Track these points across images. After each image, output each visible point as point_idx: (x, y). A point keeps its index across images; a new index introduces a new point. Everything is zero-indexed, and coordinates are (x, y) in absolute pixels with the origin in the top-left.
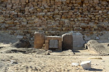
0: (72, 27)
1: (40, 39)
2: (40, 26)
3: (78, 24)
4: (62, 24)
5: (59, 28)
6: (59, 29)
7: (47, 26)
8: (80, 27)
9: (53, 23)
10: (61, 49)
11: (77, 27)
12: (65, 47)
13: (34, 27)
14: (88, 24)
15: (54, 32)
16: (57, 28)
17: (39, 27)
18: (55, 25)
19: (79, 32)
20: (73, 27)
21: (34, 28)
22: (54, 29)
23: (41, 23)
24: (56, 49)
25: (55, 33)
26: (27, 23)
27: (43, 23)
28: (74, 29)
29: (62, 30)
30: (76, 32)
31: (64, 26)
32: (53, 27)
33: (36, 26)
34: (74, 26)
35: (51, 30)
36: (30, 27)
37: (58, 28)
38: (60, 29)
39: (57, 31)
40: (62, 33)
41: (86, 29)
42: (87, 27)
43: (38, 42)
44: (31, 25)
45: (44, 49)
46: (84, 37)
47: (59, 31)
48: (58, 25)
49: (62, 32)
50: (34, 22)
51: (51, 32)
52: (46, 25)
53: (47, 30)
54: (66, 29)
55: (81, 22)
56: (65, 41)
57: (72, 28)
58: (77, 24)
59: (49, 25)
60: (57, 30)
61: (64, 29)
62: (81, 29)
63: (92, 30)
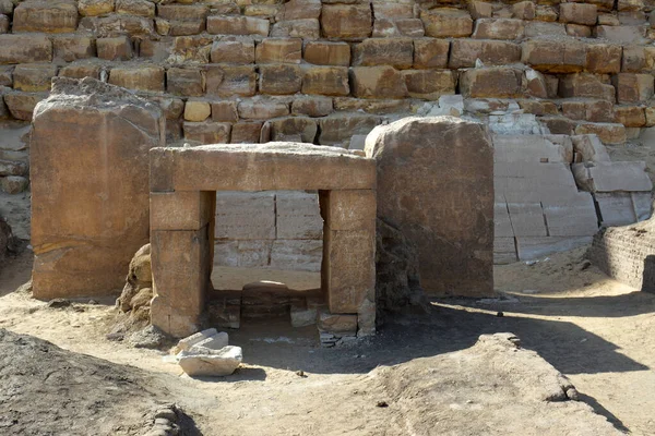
0: (443, 59)
1: (104, 175)
2: (136, 48)
3: (503, 36)
4: (346, 28)
5: (325, 69)
6: (317, 78)
7: (202, 51)
8: (518, 57)
9: (263, 26)
10: (366, 308)
11: (490, 56)
12: (412, 282)
13: (78, 57)
14: (593, 29)
15: (267, 107)
16: (299, 65)
17: (125, 59)
18: (284, 43)
19: (513, 105)
20: (456, 56)
21: (74, 66)
22: (271, 76)
23: (145, 25)
24: (303, 299)
25: (279, 114)
26: (10, 16)
27: (162, 23)
28: (472, 75)
29: (354, 89)
30: (494, 107)
31: (370, 51)
32: (266, 60)
33: (94, 51)
34: (468, 47)
35: (246, 86)
36: (39, 55)
37: (313, 70)
38: (330, 77)
39: (299, 100)
40: (349, 117)
41: (575, 81)
42: (592, 62)
43: (79, 218)
44: (41, 40)
45: (143, 319)
46: (576, 158)
47: (324, 103)
48: (313, 41)
49: (351, 108)
50: (80, 16)
51: (247, 105)
52: (195, 44)
53: (204, 91)
54: (387, 75)
55: (530, 17)
56: (407, 202)
57: (448, 66)
58: (494, 29)
59: (223, 43)
60: (300, 90)
61: (368, 76)
62: (532, 75)
63: (632, 94)
